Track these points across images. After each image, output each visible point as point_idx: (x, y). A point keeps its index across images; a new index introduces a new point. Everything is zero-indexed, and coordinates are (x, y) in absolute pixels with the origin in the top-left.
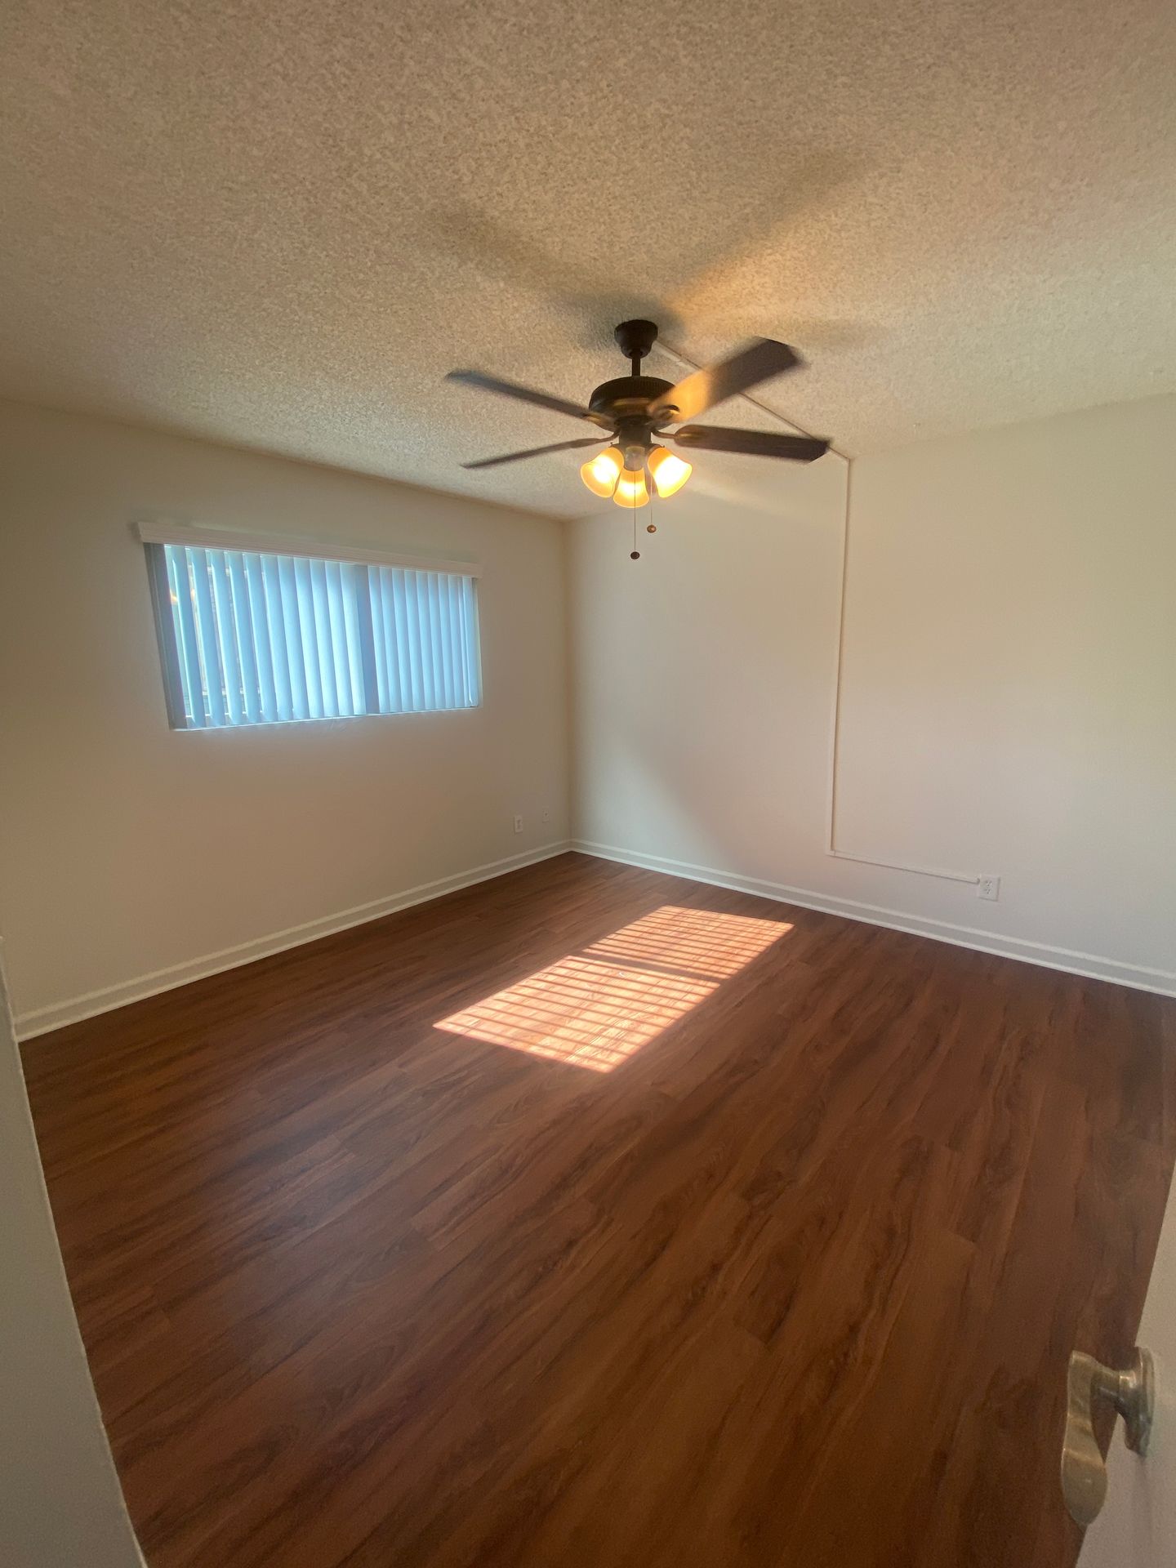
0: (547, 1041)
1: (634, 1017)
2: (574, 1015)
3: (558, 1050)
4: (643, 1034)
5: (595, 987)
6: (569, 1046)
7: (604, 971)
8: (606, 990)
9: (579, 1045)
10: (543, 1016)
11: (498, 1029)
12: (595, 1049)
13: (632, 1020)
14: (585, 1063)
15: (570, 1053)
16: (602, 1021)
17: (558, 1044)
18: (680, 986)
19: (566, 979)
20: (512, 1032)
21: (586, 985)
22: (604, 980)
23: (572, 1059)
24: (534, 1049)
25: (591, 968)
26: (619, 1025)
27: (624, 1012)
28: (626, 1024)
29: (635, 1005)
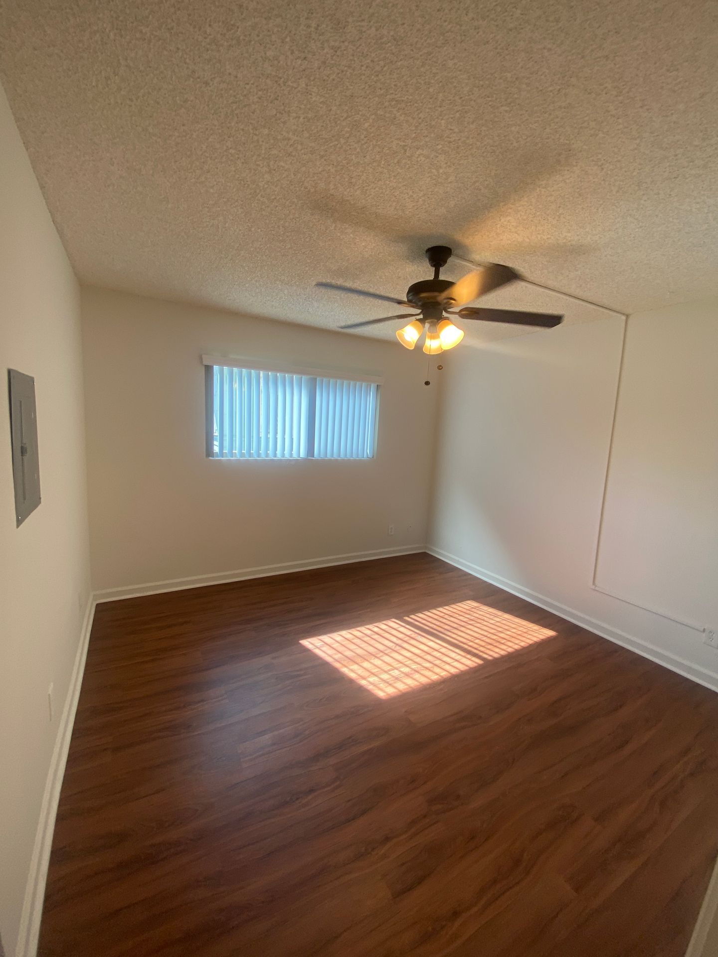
0: (355, 667)
1: (413, 667)
2: (378, 656)
3: (359, 675)
4: (414, 679)
5: (399, 642)
6: (365, 674)
7: (409, 633)
8: (405, 645)
9: (372, 675)
10: (359, 651)
11: (330, 652)
12: (381, 680)
13: (411, 668)
14: (370, 687)
15: (364, 678)
16: (393, 664)
17: (361, 672)
18: (453, 655)
19: (384, 632)
20: (338, 656)
21: (394, 639)
22: (406, 639)
23: (363, 682)
24: (345, 670)
25: (402, 629)
26: (402, 669)
27: (409, 662)
28: (406, 670)
29: (418, 660)
